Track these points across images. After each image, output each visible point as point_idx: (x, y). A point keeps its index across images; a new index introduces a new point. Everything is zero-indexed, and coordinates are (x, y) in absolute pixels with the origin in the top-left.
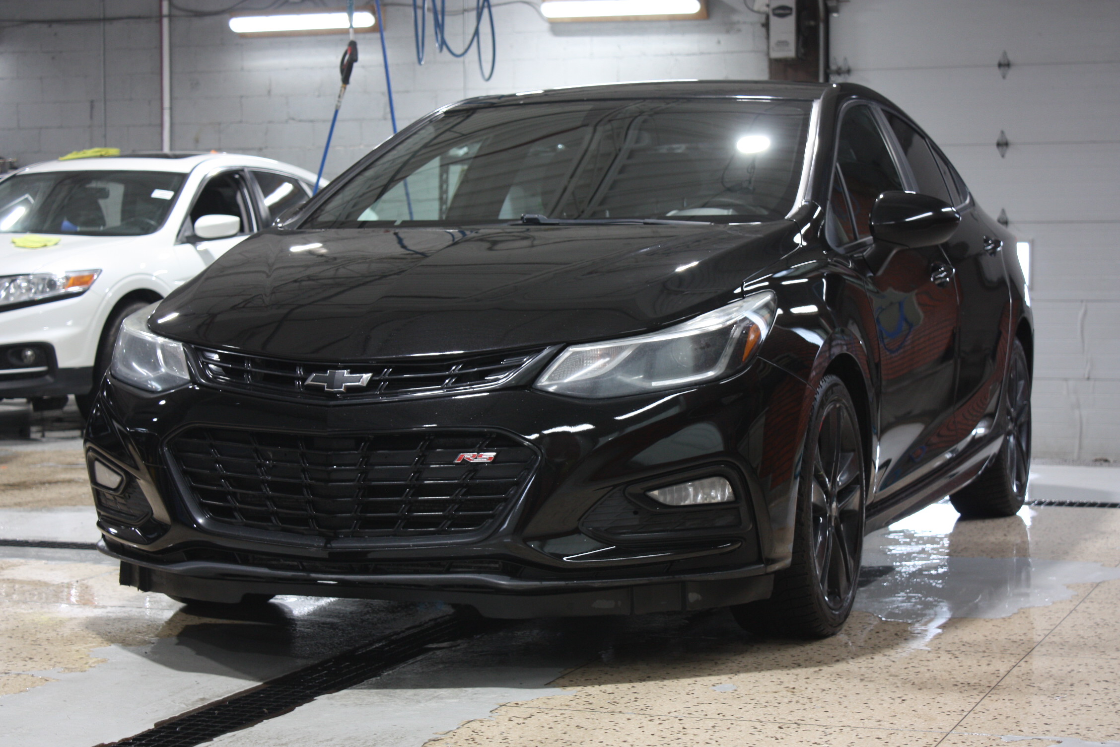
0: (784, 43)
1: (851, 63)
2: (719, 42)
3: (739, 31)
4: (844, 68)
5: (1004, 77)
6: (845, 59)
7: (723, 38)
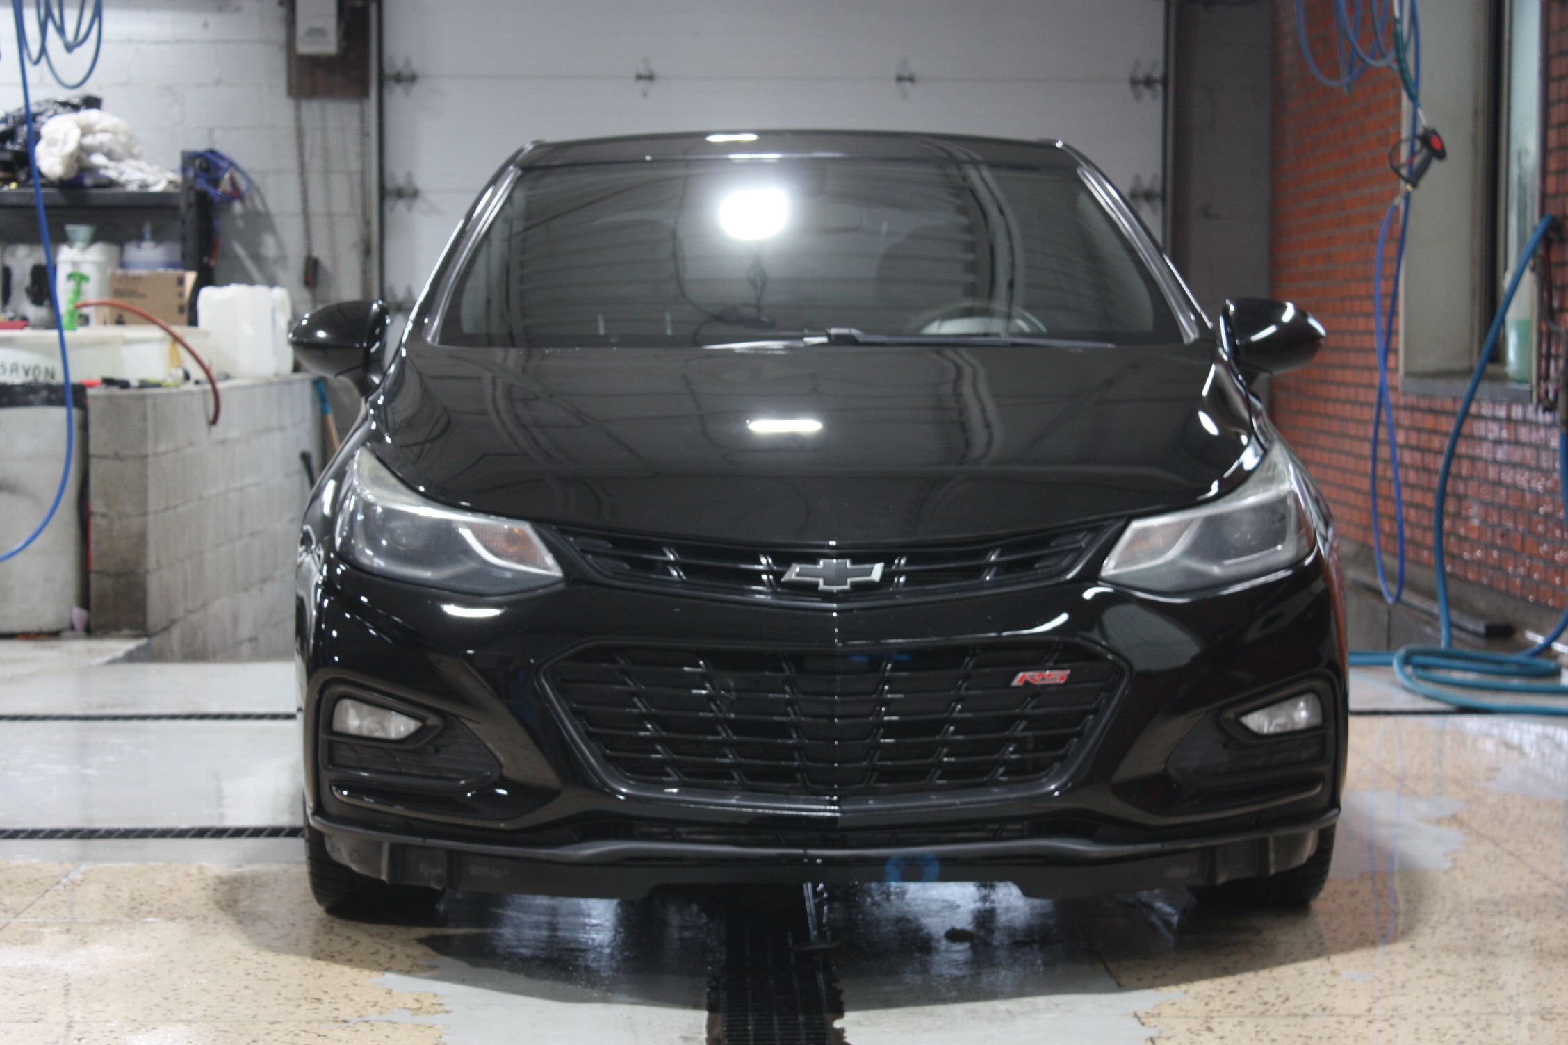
0: (317, 32)
1: (417, 66)
2: (206, 25)
3: (238, 9)
4: (406, 72)
5: (645, 95)
6: (407, 61)
7: (214, 19)
